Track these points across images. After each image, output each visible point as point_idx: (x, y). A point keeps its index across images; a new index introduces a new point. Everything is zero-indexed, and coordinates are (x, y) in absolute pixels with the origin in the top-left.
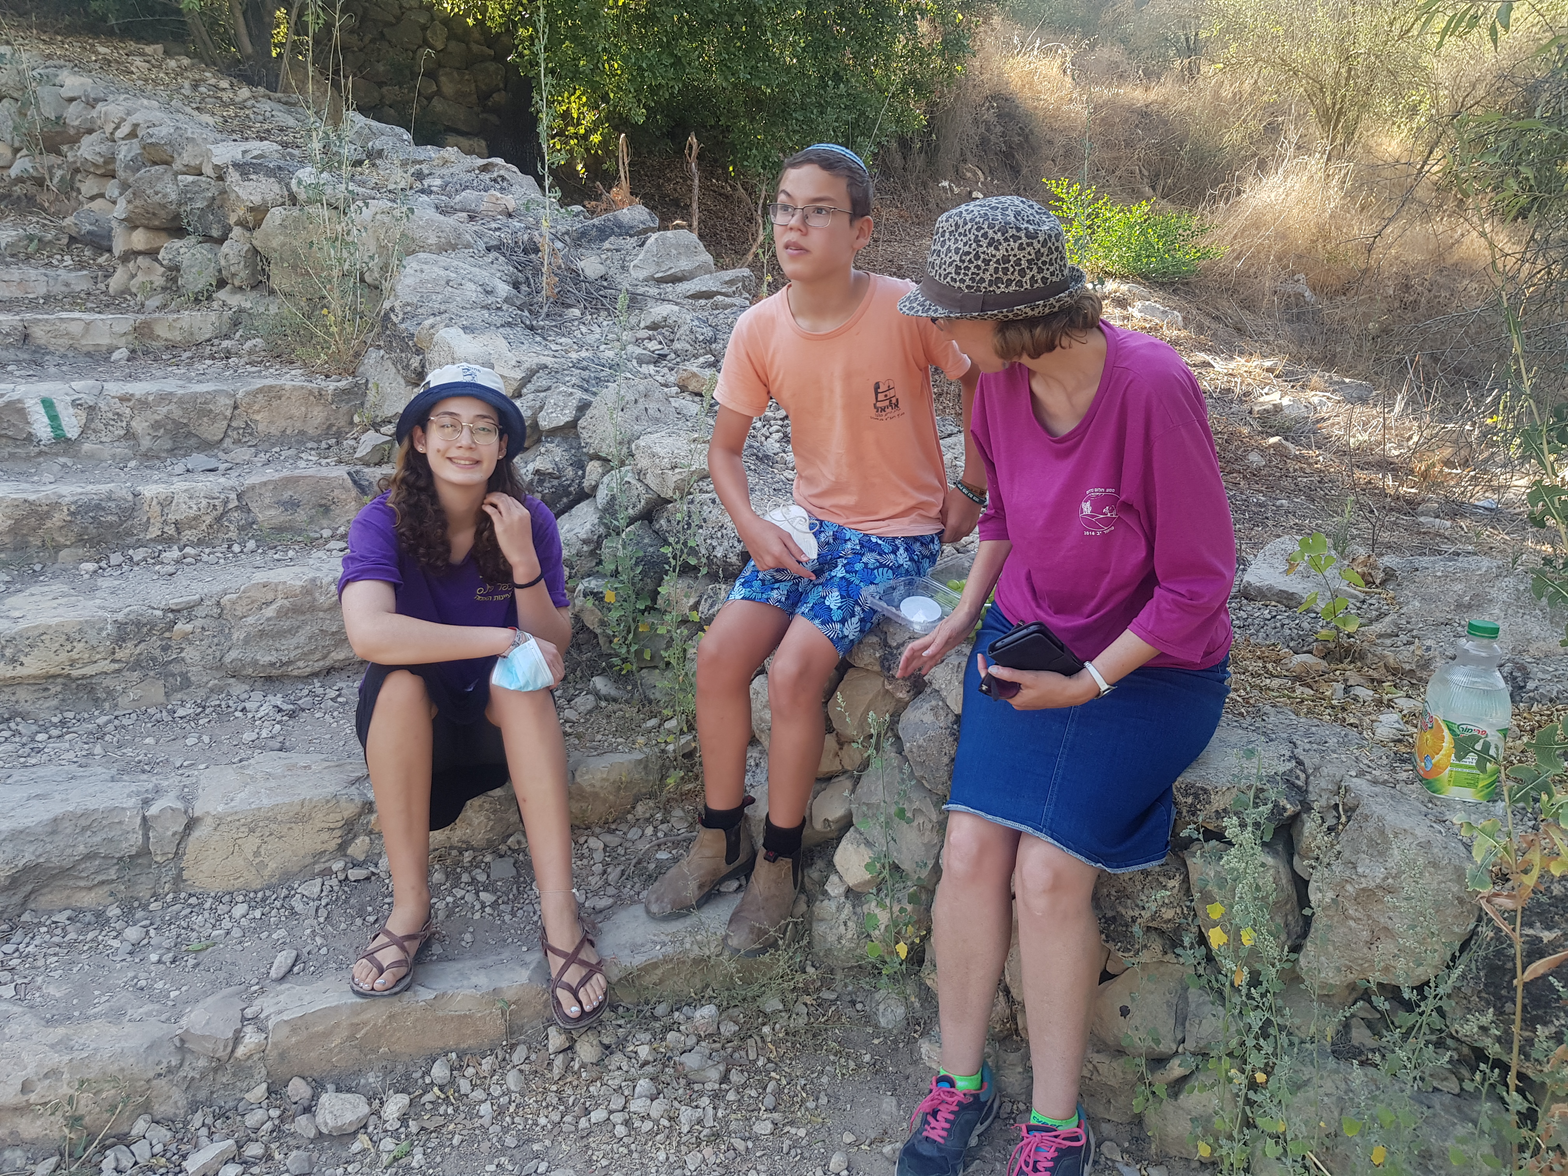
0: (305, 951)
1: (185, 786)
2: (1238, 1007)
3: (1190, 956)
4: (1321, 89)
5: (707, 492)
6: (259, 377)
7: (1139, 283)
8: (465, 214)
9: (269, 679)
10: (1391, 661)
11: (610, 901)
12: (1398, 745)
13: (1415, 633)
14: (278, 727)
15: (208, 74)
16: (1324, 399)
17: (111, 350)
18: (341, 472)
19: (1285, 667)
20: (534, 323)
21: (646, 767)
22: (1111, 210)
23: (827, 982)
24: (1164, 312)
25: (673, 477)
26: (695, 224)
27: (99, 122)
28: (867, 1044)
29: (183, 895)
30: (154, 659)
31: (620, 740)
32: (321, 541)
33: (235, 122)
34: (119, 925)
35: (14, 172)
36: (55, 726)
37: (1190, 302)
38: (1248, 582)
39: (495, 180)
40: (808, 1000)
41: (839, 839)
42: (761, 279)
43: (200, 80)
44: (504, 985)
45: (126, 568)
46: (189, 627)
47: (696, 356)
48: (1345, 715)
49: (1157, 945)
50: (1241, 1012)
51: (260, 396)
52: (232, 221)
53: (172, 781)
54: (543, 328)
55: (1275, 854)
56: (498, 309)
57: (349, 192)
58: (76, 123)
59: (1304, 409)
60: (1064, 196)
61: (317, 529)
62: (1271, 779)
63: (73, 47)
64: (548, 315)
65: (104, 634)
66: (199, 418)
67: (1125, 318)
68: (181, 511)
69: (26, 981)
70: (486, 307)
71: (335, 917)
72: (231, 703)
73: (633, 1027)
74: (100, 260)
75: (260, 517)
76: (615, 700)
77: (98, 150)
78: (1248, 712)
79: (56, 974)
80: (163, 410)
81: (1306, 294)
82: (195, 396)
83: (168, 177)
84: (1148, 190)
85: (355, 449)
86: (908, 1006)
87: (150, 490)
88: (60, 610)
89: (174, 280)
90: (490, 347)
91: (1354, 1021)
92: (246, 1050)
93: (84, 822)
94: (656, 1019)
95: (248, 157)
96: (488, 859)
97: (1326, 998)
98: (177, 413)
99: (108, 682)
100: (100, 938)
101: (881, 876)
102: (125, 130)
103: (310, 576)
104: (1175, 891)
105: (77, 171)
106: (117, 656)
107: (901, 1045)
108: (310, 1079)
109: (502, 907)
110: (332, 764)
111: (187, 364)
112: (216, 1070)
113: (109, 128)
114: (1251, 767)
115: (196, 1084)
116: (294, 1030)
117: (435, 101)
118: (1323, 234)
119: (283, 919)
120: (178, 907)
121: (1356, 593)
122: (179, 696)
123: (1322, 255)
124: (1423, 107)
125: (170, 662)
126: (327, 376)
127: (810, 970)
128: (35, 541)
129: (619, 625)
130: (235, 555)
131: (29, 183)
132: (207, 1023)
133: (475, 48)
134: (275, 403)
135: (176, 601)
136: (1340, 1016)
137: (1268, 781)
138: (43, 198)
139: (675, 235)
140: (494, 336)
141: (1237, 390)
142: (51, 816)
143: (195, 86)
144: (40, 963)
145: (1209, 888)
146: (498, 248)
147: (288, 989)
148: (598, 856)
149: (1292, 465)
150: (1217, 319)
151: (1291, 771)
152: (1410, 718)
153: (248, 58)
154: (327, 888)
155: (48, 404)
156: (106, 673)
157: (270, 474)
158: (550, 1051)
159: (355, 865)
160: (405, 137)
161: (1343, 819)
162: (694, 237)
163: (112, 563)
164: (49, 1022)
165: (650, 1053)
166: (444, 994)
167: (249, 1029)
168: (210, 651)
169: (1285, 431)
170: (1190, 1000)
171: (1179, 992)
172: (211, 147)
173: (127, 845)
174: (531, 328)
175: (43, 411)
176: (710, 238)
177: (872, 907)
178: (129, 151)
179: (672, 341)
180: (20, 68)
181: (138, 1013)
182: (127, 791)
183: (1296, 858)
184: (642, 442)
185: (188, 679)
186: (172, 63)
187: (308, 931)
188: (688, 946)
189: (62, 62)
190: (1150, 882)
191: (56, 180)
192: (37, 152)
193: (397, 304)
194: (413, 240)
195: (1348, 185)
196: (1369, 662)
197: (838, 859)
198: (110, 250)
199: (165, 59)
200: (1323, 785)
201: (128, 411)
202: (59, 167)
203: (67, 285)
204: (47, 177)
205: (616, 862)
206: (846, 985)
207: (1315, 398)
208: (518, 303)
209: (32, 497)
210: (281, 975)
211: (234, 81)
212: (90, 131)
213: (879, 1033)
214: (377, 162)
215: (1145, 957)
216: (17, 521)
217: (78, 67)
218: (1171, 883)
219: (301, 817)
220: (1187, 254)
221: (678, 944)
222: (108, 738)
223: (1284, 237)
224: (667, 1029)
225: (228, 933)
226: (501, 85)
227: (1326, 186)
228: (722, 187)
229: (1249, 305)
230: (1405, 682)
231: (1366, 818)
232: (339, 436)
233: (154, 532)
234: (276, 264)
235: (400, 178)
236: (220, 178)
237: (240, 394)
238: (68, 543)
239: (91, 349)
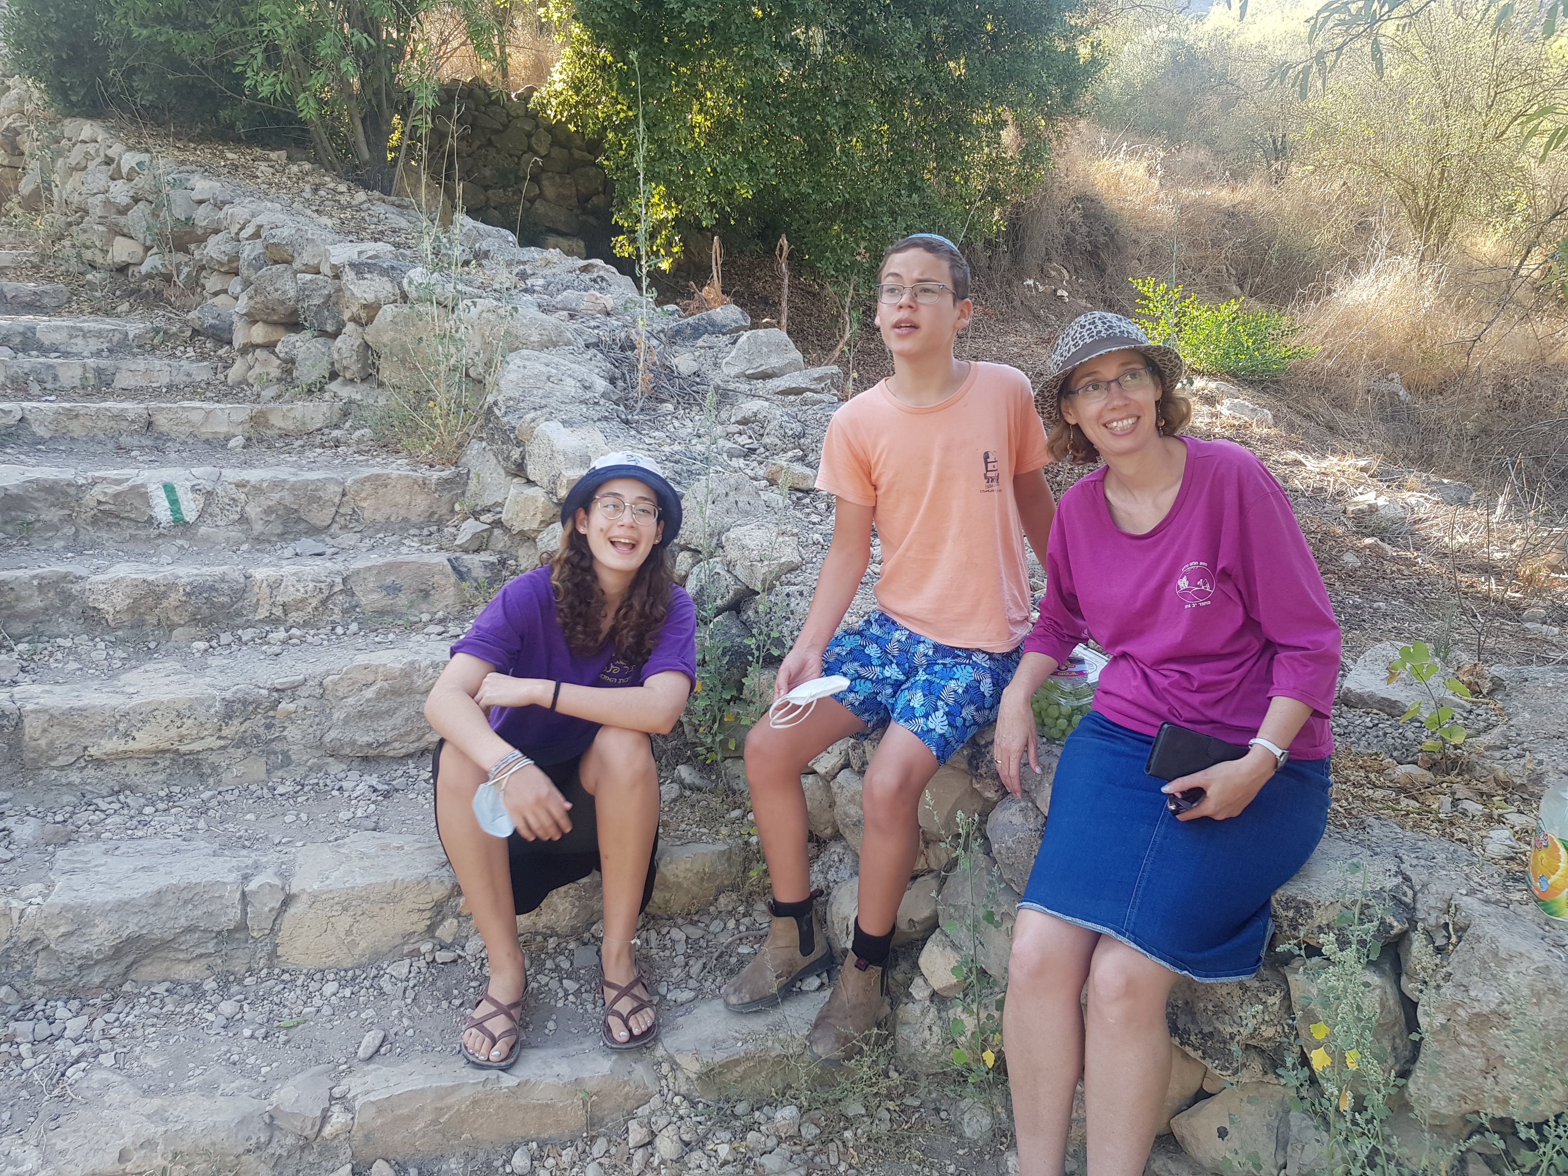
0: (392, 1032)
1: (283, 863)
2: (1344, 1133)
3: (1293, 1077)
4: (1413, 190)
5: (795, 584)
6: (367, 466)
7: (1228, 381)
8: (566, 313)
9: (365, 759)
10: (1501, 774)
11: (692, 994)
12: (1511, 862)
13: (1525, 746)
14: (373, 807)
15: (327, 179)
16: (1422, 500)
17: (227, 439)
18: (441, 559)
19: (1388, 778)
20: (630, 417)
21: (729, 859)
22: (1198, 309)
23: (910, 1088)
24: (1253, 410)
25: (762, 570)
26: (784, 321)
27: (225, 223)
28: (951, 1154)
29: (276, 971)
30: (258, 737)
31: (704, 830)
32: (420, 625)
33: (352, 224)
34: (214, 999)
35: (144, 269)
36: (161, 799)
37: (1280, 400)
38: (1348, 689)
39: (595, 281)
40: (891, 1105)
41: (924, 940)
42: (847, 374)
43: (319, 185)
44: (586, 1075)
45: (235, 647)
46: (292, 707)
47: (784, 451)
48: (1453, 830)
49: (1256, 1065)
50: (1346, 1139)
51: (368, 484)
52: (345, 318)
53: (271, 857)
54: (637, 422)
55: (1382, 973)
56: (596, 403)
57: (458, 291)
58: (204, 223)
59: (1400, 510)
60: (1150, 294)
61: (417, 613)
62: (1378, 894)
63: (203, 154)
64: (642, 410)
65: (213, 711)
66: (309, 504)
67: (1213, 415)
68: (289, 594)
69: (125, 1050)
70: (585, 402)
71: (422, 999)
72: (328, 782)
73: (713, 1125)
74: (220, 352)
75: (364, 601)
76: (699, 789)
77: (223, 249)
78: (1350, 824)
79: (153, 1046)
80: (276, 496)
81: (1401, 393)
82: (306, 483)
83: (288, 275)
84: (1235, 289)
85: (455, 537)
86: (994, 1116)
87: (261, 573)
88: (172, 687)
89: (289, 372)
90: (588, 440)
91: (1470, 1156)
92: (333, 1130)
93: (186, 895)
94: (737, 1117)
95: (363, 258)
96: (572, 946)
97: (1438, 1129)
98: (289, 499)
99: (213, 758)
100: (196, 1011)
101: (968, 981)
102: (249, 230)
103: (410, 659)
104: (1276, 1008)
105: (203, 268)
106: (224, 733)
107: (987, 1157)
108: (393, 1162)
109: (585, 996)
110: (424, 845)
111: (299, 452)
112: (303, 1149)
113: (234, 229)
114: (1356, 881)
115: (283, 1161)
116: (380, 1111)
117: (537, 204)
118: (1417, 334)
119: (372, 998)
120: (272, 983)
121: (1462, 702)
122: (280, 773)
123: (1417, 354)
124: (1519, 207)
125: (273, 740)
126: (431, 466)
127: (893, 1074)
128: (152, 620)
129: (705, 714)
130: (338, 637)
131: (157, 279)
132: (296, 1101)
133: (577, 154)
134: (381, 491)
135: (281, 680)
136: (1455, 1150)
137: (1374, 897)
138: (169, 293)
139: (766, 333)
140: (591, 430)
141: (1330, 490)
142: (155, 888)
143: (316, 190)
144: (139, 1033)
145: (1312, 1006)
146: (596, 345)
147: (375, 1070)
148: (681, 948)
149: (1388, 566)
150: (1308, 417)
151: (1397, 887)
152: (1522, 835)
153: (366, 163)
154: (415, 969)
155: (169, 489)
156: (212, 749)
157: (375, 559)
158: (631, 1145)
159: (443, 947)
160: (510, 239)
161: (1454, 939)
162: (784, 334)
163: (222, 643)
164: (147, 1093)
165: (730, 1152)
166: (527, 1081)
167: (336, 1109)
168: (311, 730)
169: (1381, 532)
170: (1292, 1124)
171: (1280, 1114)
172: (330, 247)
173: (226, 919)
174: (627, 422)
175: (164, 495)
176: (797, 334)
177: (957, 1012)
178: (253, 250)
179: (762, 435)
180: (157, 173)
181: (230, 1088)
182: (228, 866)
183: (1404, 979)
184: (732, 535)
185: (289, 757)
186: (295, 168)
187: (396, 1012)
188: (770, 1043)
189: (194, 167)
190: (1249, 998)
191: (182, 277)
192: (167, 250)
193: (500, 398)
194: (517, 337)
195: (1443, 285)
196: (1477, 775)
197: (923, 961)
198: (230, 343)
199: (287, 165)
200: (1432, 902)
201: (243, 496)
202: (186, 264)
203: (189, 375)
204: (175, 273)
205: (697, 954)
206: (930, 1092)
207: (1412, 498)
208: (615, 398)
209: (150, 578)
210: (368, 1055)
211: (352, 185)
212: (217, 232)
213: (963, 1144)
214: (484, 262)
215: (1245, 1076)
216: (135, 600)
217: (208, 171)
218: (1271, 1000)
219: (392, 897)
220: (1277, 351)
221: (759, 1042)
222: (211, 813)
223: (1378, 336)
224: (748, 1128)
225: (318, 1011)
226: (601, 189)
227: (1420, 285)
228: (810, 285)
229: (1341, 403)
230: (1516, 797)
231: (1478, 939)
232: (440, 523)
233: (262, 613)
234: (386, 358)
235: (504, 278)
236: (337, 277)
237: (349, 482)
238: (182, 622)
239: (210, 436)
